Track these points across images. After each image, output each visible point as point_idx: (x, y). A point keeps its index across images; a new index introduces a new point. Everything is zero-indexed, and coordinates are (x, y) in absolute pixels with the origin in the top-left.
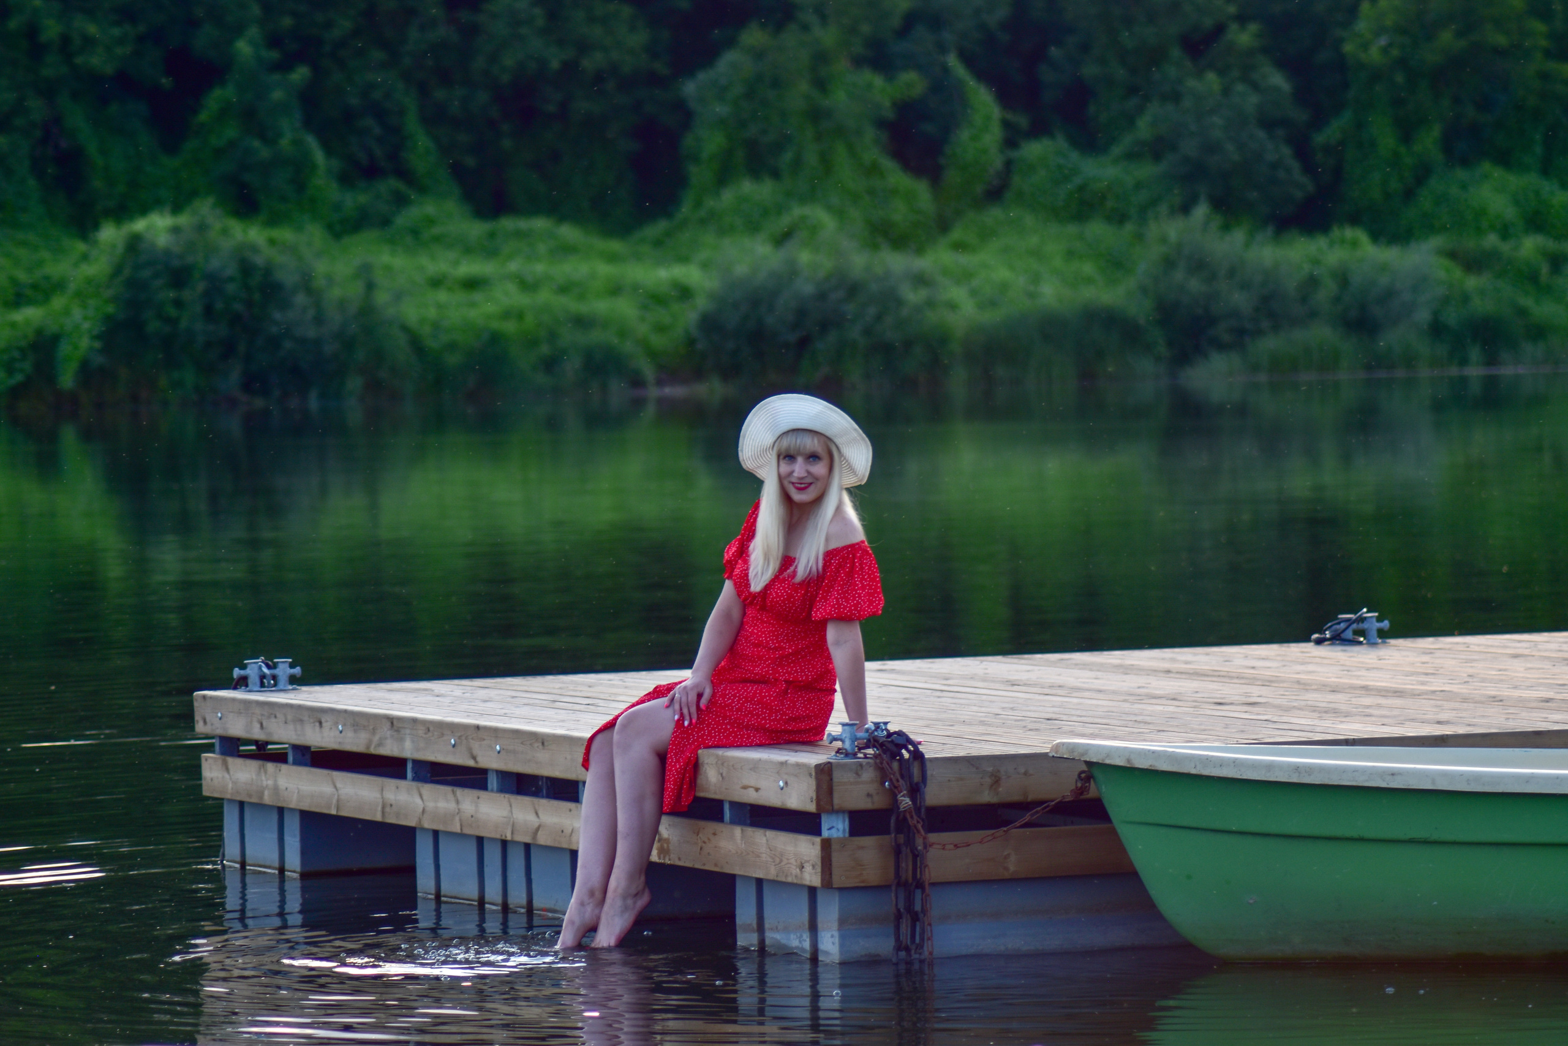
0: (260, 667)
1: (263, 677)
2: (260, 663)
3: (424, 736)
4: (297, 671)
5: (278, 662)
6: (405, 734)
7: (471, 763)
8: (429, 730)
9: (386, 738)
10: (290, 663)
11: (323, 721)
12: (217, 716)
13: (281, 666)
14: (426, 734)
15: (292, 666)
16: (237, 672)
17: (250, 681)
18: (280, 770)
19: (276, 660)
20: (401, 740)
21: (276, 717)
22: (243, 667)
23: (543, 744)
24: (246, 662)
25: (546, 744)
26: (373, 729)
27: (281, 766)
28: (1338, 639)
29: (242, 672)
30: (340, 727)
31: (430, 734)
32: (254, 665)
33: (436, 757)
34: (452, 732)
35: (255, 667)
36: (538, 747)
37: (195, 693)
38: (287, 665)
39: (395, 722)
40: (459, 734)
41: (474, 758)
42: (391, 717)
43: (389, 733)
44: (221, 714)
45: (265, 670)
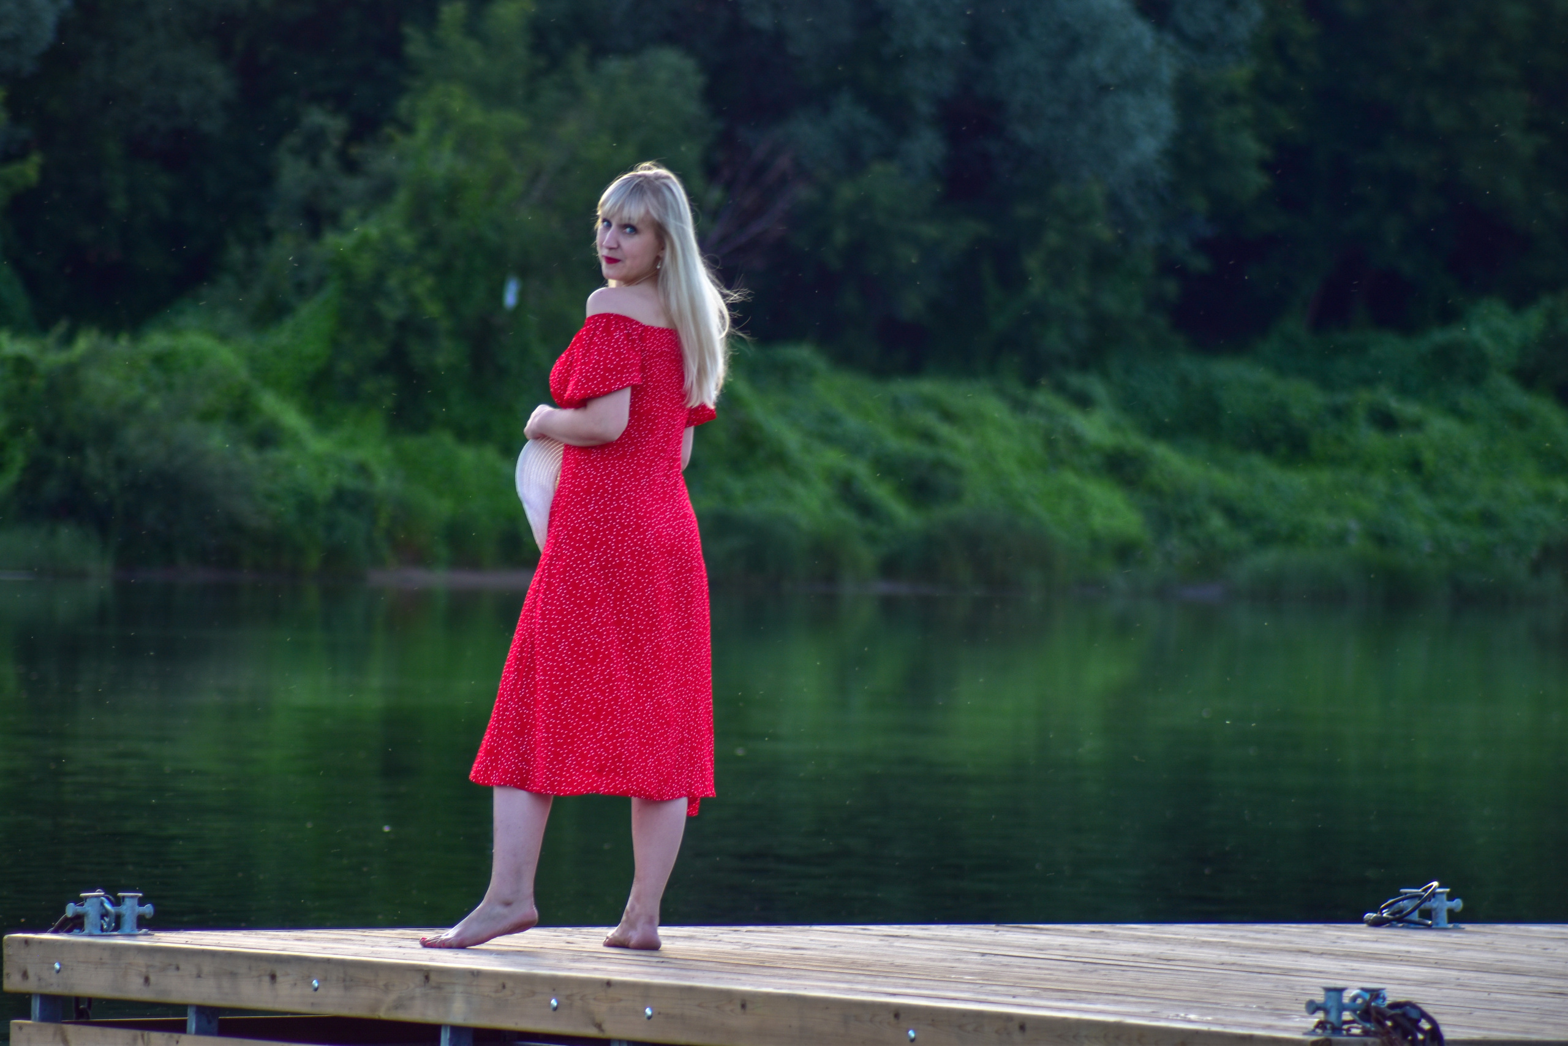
0: (102, 904)
1: (104, 914)
2: (102, 898)
3: (493, 995)
4: (148, 909)
5: (124, 897)
6: (454, 993)
7: (592, 1032)
8: (504, 987)
9: (412, 998)
10: (140, 899)
11: (278, 974)
12: (53, 968)
13: (128, 902)
14: (496, 992)
15: (141, 902)
16: (71, 910)
17: (87, 922)
18: (177, 1042)
19: (120, 894)
20: (446, 1000)
21: (178, 968)
22: (79, 901)
23: (743, 1006)
24: (82, 895)
25: (749, 1006)
26: (386, 986)
27: (179, 1037)
28: (1400, 920)
29: (79, 909)
30: (315, 983)
31: (507, 992)
32: (95, 900)
33: (516, 1024)
34: (554, 990)
35: (94, 901)
36: (732, 1011)
37: (6, 937)
38: (136, 901)
39: (433, 977)
40: (569, 992)
41: (599, 1026)
42: (425, 969)
43: (418, 992)
44: (60, 964)
45: (108, 906)
